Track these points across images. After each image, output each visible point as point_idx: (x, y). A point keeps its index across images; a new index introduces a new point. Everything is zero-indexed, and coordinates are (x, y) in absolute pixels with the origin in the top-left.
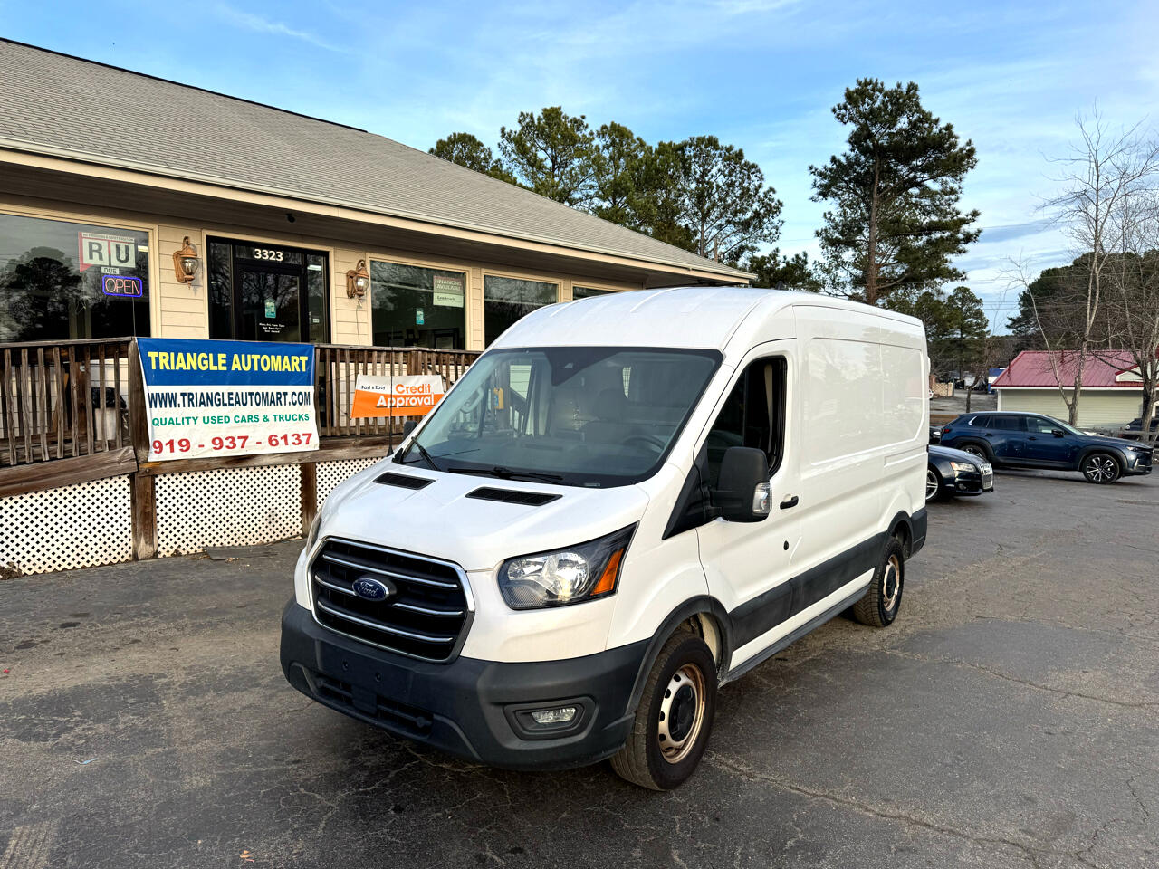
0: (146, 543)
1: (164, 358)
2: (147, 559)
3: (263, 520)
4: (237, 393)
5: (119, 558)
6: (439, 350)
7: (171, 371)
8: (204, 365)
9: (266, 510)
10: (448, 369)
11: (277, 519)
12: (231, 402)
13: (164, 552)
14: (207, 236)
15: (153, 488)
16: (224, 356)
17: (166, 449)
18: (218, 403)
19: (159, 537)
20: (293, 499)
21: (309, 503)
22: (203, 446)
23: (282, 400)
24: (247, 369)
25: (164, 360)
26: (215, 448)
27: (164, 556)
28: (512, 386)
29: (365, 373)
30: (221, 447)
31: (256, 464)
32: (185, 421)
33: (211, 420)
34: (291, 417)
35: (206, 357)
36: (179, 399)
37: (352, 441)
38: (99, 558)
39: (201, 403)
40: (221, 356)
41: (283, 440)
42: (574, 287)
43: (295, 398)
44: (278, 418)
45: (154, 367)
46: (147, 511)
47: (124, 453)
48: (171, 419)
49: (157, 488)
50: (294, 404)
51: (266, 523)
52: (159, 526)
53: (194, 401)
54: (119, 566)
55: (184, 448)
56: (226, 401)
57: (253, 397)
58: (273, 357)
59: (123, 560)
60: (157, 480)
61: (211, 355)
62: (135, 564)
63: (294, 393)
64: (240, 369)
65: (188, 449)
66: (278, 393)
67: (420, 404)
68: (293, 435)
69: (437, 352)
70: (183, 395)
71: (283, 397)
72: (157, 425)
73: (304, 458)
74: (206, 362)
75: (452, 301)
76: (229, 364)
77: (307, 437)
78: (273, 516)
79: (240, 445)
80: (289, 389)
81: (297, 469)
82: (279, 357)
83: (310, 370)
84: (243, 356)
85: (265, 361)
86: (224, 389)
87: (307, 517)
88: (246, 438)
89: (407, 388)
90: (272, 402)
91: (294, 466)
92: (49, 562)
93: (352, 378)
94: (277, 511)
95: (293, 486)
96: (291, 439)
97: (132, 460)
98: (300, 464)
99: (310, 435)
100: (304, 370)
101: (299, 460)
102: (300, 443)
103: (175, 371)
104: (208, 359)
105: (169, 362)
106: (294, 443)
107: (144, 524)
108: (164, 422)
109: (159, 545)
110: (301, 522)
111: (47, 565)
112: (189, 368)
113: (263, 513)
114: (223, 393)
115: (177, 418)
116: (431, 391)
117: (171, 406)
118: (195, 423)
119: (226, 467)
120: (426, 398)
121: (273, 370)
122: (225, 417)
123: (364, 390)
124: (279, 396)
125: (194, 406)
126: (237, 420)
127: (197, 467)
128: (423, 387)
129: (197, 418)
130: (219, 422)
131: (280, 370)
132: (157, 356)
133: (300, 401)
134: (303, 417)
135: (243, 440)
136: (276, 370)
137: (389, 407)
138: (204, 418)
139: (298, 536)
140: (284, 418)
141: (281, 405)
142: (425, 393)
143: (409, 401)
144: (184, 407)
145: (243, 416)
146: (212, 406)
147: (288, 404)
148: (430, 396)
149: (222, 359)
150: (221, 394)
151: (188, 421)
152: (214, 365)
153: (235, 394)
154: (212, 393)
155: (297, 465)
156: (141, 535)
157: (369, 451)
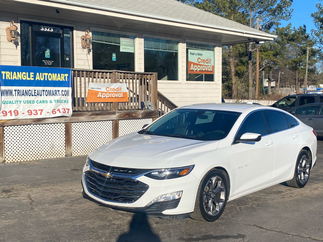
1: (8, 74)
2: (0, 163)
4: (38, 90)
7: (10, 80)
8: (24, 77)
9: (50, 143)
10: (129, 81)
11: (54, 148)
12: (35, 94)
14: (20, 20)
15: (3, 132)
16: (33, 73)
17: (9, 114)
18: (30, 94)
19: (5, 154)
20: (62, 139)
21: (68, 141)
22: (24, 114)
24: (42, 79)
26: (29, 115)
27: (7, 162)
28: (158, 90)
29: (93, 81)
30: (31, 114)
31: (46, 122)
32: (16, 102)
33: (27, 102)
34: (61, 102)
35: (25, 74)
36: (14, 93)
37: (87, 113)
39: (23, 94)
40: (31, 73)
41: (58, 111)
42: (187, 43)
43: (63, 93)
44: (56, 101)
45: (4, 78)
48: (10, 101)
49: (5, 132)
50: (63, 95)
51: (50, 149)
55: (16, 114)
56: (33, 94)
57: (45, 92)
58: (53, 74)
60: (5, 128)
61: (27, 73)
63: (62, 91)
64: (39, 80)
65: (18, 115)
66: (55, 91)
67: (117, 96)
68: (62, 109)
69: (123, 73)
70: (15, 90)
71: (58, 92)
72: (4, 104)
73: (66, 120)
74: (25, 76)
76: (35, 77)
77: (68, 110)
78: (53, 146)
79: (40, 114)
80: (61, 89)
81: (63, 125)
82: (56, 74)
83: (69, 80)
84: (41, 74)
85: (50, 76)
87: (68, 147)
88: (42, 110)
89: (111, 89)
90: (53, 94)
93: (87, 84)
94: (54, 144)
95: (62, 133)
96: (62, 111)
98: (65, 123)
100: (66, 80)
101: (64, 120)
102: (65, 112)
103: (12, 80)
104: (26, 75)
105: (10, 76)
108: (7, 103)
109: (6, 157)
110: (65, 150)
112: (18, 79)
113: (49, 145)
114: (32, 90)
115: (12, 101)
116: (122, 91)
117: (10, 96)
118: (20, 103)
119: (34, 123)
120: (119, 94)
121: (53, 80)
122: (33, 101)
123: (92, 89)
124: (56, 92)
125: (19, 96)
126: (38, 102)
127: (21, 123)
128: (118, 89)
129: (21, 101)
130: (30, 103)
131: (56, 80)
132: (5, 73)
133: (66, 94)
134: (66, 101)
135: (41, 111)
136: (55, 80)
137: (103, 98)
138: (24, 101)
139: (64, 156)
140: (59, 102)
141: (57, 95)
142: (119, 92)
143: (112, 95)
144: (16, 96)
145: (40, 101)
146: (27, 96)
147: (60, 95)
148: (121, 93)
149: (32, 75)
150: (31, 91)
151: (17, 102)
152: (28, 78)
153: (37, 91)
154: (27, 90)
155: (63, 123)
157: (94, 118)
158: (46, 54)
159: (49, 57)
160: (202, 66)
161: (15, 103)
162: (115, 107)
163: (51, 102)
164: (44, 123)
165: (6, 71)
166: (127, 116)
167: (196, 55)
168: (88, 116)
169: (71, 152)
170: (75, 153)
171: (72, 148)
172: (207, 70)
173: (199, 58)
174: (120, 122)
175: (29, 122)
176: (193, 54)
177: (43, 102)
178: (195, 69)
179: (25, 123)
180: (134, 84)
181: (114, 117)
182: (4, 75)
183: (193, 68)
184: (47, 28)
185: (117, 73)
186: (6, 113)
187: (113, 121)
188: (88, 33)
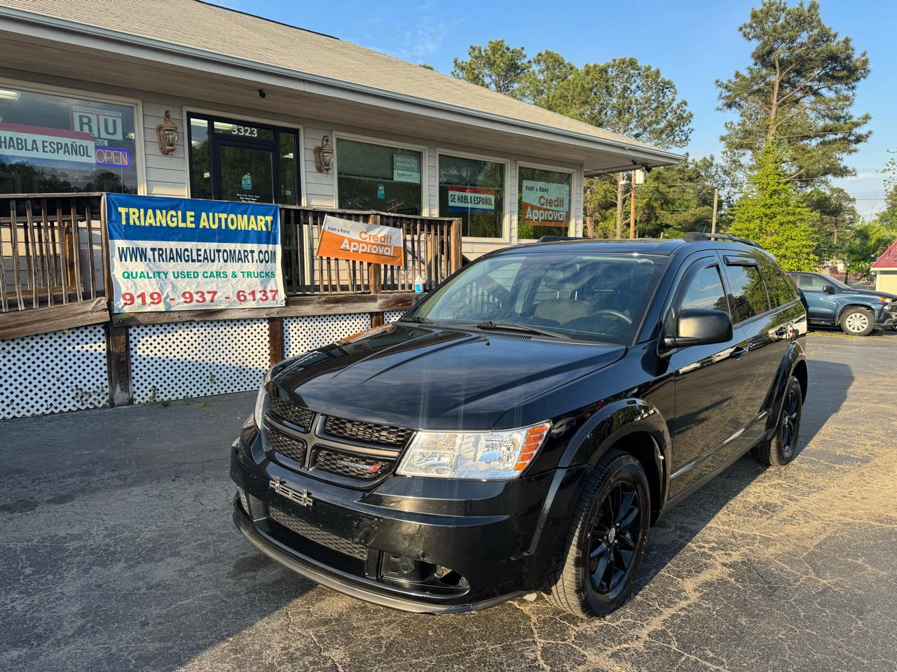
0: (122, 389)
1: (134, 213)
2: (123, 405)
3: (234, 371)
4: (205, 251)
5: (95, 403)
6: (396, 215)
7: (140, 227)
8: (173, 222)
11: (247, 369)
12: (200, 258)
13: (139, 399)
14: (187, 112)
15: (127, 338)
16: (193, 214)
17: (138, 301)
18: (187, 258)
19: (134, 385)
20: (262, 352)
21: (277, 355)
22: (174, 300)
23: (250, 257)
24: (215, 227)
25: (134, 216)
26: (186, 302)
27: (139, 402)
30: (191, 301)
31: (225, 318)
32: (156, 274)
33: (180, 275)
34: (257, 275)
35: (175, 214)
36: (150, 254)
38: (76, 404)
39: (171, 258)
40: (189, 213)
41: (251, 295)
42: (520, 167)
43: (262, 256)
44: (246, 274)
45: (124, 223)
46: (122, 360)
47: (96, 304)
49: (131, 338)
50: (261, 262)
52: (133, 374)
53: (164, 256)
55: (156, 301)
56: (195, 257)
57: (221, 254)
58: (239, 216)
59: (100, 405)
60: (131, 331)
61: (180, 213)
62: (111, 409)
63: (261, 252)
64: (208, 227)
65: (159, 302)
66: (245, 251)
68: (261, 292)
69: (393, 217)
70: (153, 250)
71: (250, 254)
72: (128, 277)
73: (271, 313)
74: (175, 219)
75: (412, 178)
76: (197, 219)
77: (273, 293)
78: (244, 367)
79: (210, 299)
80: (256, 247)
81: (265, 323)
82: (245, 217)
83: (275, 230)
84: (211, 214)
85: (232, 220)
86: (192, 245)
88: (215, 293)
90: (239, 259)
91: (262, 321)
92: (28, 407)
95: (262, 339)
96: (259, 295)
97: (105, 310)
98: (268, 319)
100: (270, 229)
101: (268, 315)
102: (266, 299)
103: (145, 227)
104: (177, 216)
105: (139, 218)
106: (261, 299)
107: (119, 372)
108: (134, 276)
109: (135, 392)
111: (25, 410)
112: (158, 225)
113: (233, 364)
114: (192, 250)
115: (148, 273)
117: (141, 261)
118: (166, 277)
119: (197, 319)
121: (239, 229)
122: (194, 272)
124: (246, 254)
125: (163, 261)
126: (205, 276)
127: (169, 319)
129: (168, 272)
130: (188, 277)
131: (247, 229)
132: (127, 211)
133: (267, 259)
134: (270, 275)
135: (212, 294)
136: (243, 229)
138: (174, 272)
140: (252, 275)
141: (249, 262)
144: (154, 261)
146: (181, 261)
147: (254, 261)
149: (191, 216)
150: (190, 250)
151: (159, 275)
152: (182, 222)
153: (203, 251)
154: (181, 249)
155: (265, 319)
156: (116, 382)
157: (331, 308)
158: (243, 183)
159: (250, 188)
160: (547, 212)
161: (155, 277)
162: (376, 286)
163: (234, 275)
164: (221, 318)
165: (129, 206)
166: (400, 304)
167: (537, 190)
168: (317, 305)
172: (556, 219)
173: (542, 197)
174: (386, 317)
175: (187, 317)
176: (532, 189)
177: (218, 274)
178: (535, 218)
179: (177, 320)
180: (416, 244)
181: (374, 307)
182: (124, 217)
183: (530, 216)
184: (245, 131)
185: (379, 217)
186: (132, 299)
187: (372, 314)
188: (327, 141)
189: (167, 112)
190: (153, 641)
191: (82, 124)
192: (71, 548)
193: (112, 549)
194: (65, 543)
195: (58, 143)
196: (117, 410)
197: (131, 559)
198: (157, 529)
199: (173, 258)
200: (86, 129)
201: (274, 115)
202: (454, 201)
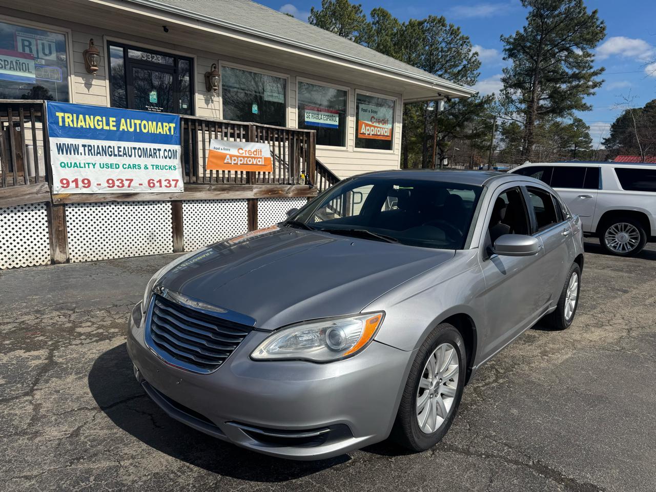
0: (60, 251)
1: (68, 117)
2: (61, 263)
3: (145, 239)
4: (124, 148)
5: (40, 262)
6: (268, 126)
7: (73, 128)
8: (99, 125)
9: (147, 232)
10: (274, 144)
11: (155, 238)
12: (120, 153)
13: (74, 259)
14: (107, 41)
15: (64, 213)
16: (114, 119)
17: (73, 185)
18: (110, 153)
19: (70, 248)
20: (167, 226)
21: (177, 229)
22: (100, 185)
23: (158, 154)
24: (132, 130)
25: (69, 119)
26: (109, 187)
27: (74, 262)
28: (317, 158)
29: (216, 137)
30: (113, 186)
32: (87, 165)
33: (105, 166)
34: (163, 168)
35: (100, 119)
36: (81, 149)
37: (208, 187)
38: (26, 262)
39: (98, 153)
40: (111, 119)
41: (159, 183)
42: (357, 94)
43: (166, 154)
44: (155, 167)
45: (61, 124)
46: (60, 229)
47: (41, 187)
48: (75, 163)
49: (67, 213)
50: (166, 158)
51: (148, 241)
52: (69, 240)
53: (93, 151)
54: (40, 268)
55: (86, 185)
56: (116, 153)
57: (136, 151)
58: (150, 123)
59: (44, 264)
60: (67, 208)
61: (104, 118)
62: (52, 267)
63: (165, 150)
64: (126, 130)
65: (89, 186)
66: (154, 149)
67: (255, 163)
68: (166, 180)
69: (266, 127)
70: (84, 146)
71: (158, 152)
72: (64, 167)
73: (173, 197)
74: (100, 123)
75: (277, 98)
76: (118, 125)
77: (175, 182)
78: (152, 236)
79: (127, 186)
80: (163, 147)
81: (169, 204)
82: (155, 123)
83: (176, 133)
84: (128, 120)
85: (145, 125)
86: (114, 144)
87: (177, 238)
88: (131, 180)
89: (246, 151)
90: (150, 155)
93: (207, 144)
94: (155, 233)
95: (166, 216)
96: (164, 183)
97: (47, 192)
98: (171, 201)
99: (177, 181)
100: (172, 133)
101: (171, 198)
102: (170, 186)
103: (77, 128)
104: (102, 121)
105: (72, 121)
106: (166, 186)
107: (58, 238)
108: (69, 166)
109: (70, 254)
110: (173, 242)
112: (88, 127)
113: (145, 234)
114: (114, 147)
115: (80, 163)
116: (262, 155)
117: (75, 154)
118: (94, 168)
119: (118, 200)
120: (259, 159)
121: (150, 132)
122: (116, 164)
123: (215, 150)
124: (155, 151)
125: (92, 155)
126: (125, 167)
127: (96, 199)
128: (256, 151)
129: (95, 164)
130: (111, 168)
131: (155, 132)
132: (63, 115)
133: (170, 156)
134: (172, 167)
135: (129, 182)
136: (153, 132)
137: (233, 164)
138: (100, 164)
139: (171, 251)
140: (159, 168)
141: (157, 158)
142: (258, 156)
143: (247, 160)
144: (85, 155)
145: (129, 165)
146: (106, 156)
147: (161, 157)
148: (261, 158)
149: (113, 121)
150: (112, 147)
151: (89, 166)
152: (106, 126)
153: (122, 148)
154: (105, 146)
155: (168, 202)
156: (56, 246)
157: (219, 194)
158: (150, 97)
159: (156, 101)
160: (376, 129)
161: (85, 167)
162: (252, 179)
163: (146, 167)
164: (136, 200)
165: (64, 111)
166: (270, 193)
167: (369, 112)
168: (208, 192)
169: (183, 245)
170: (189, 247)
171: (185, 239)
172: (382, 134)
173: (373, 117)
174: (259, 203)
175: (109, 198)
176: (365, 111)
178: (367, 133)
179: (103, 200)
180: (282, 149)
181: (250, 195)
182: (60, 120)
183: (364, 131)
184: (153, 58)
185: (254, 127)
186: (68, 183)
187: (248, 200)
188: (215, 68)
189: (92, 40)
190: (102, 429)
191: (23, 46)
192: (33, 365)
193: (65, 366)
194: (28, 361)
195: (5, 61)
196: (57, 267)
197: (79, 373)
198: (97, 351)
199: (99, 153)
200: (27, 50)
201: (175, 46)
202: (310, 118)
